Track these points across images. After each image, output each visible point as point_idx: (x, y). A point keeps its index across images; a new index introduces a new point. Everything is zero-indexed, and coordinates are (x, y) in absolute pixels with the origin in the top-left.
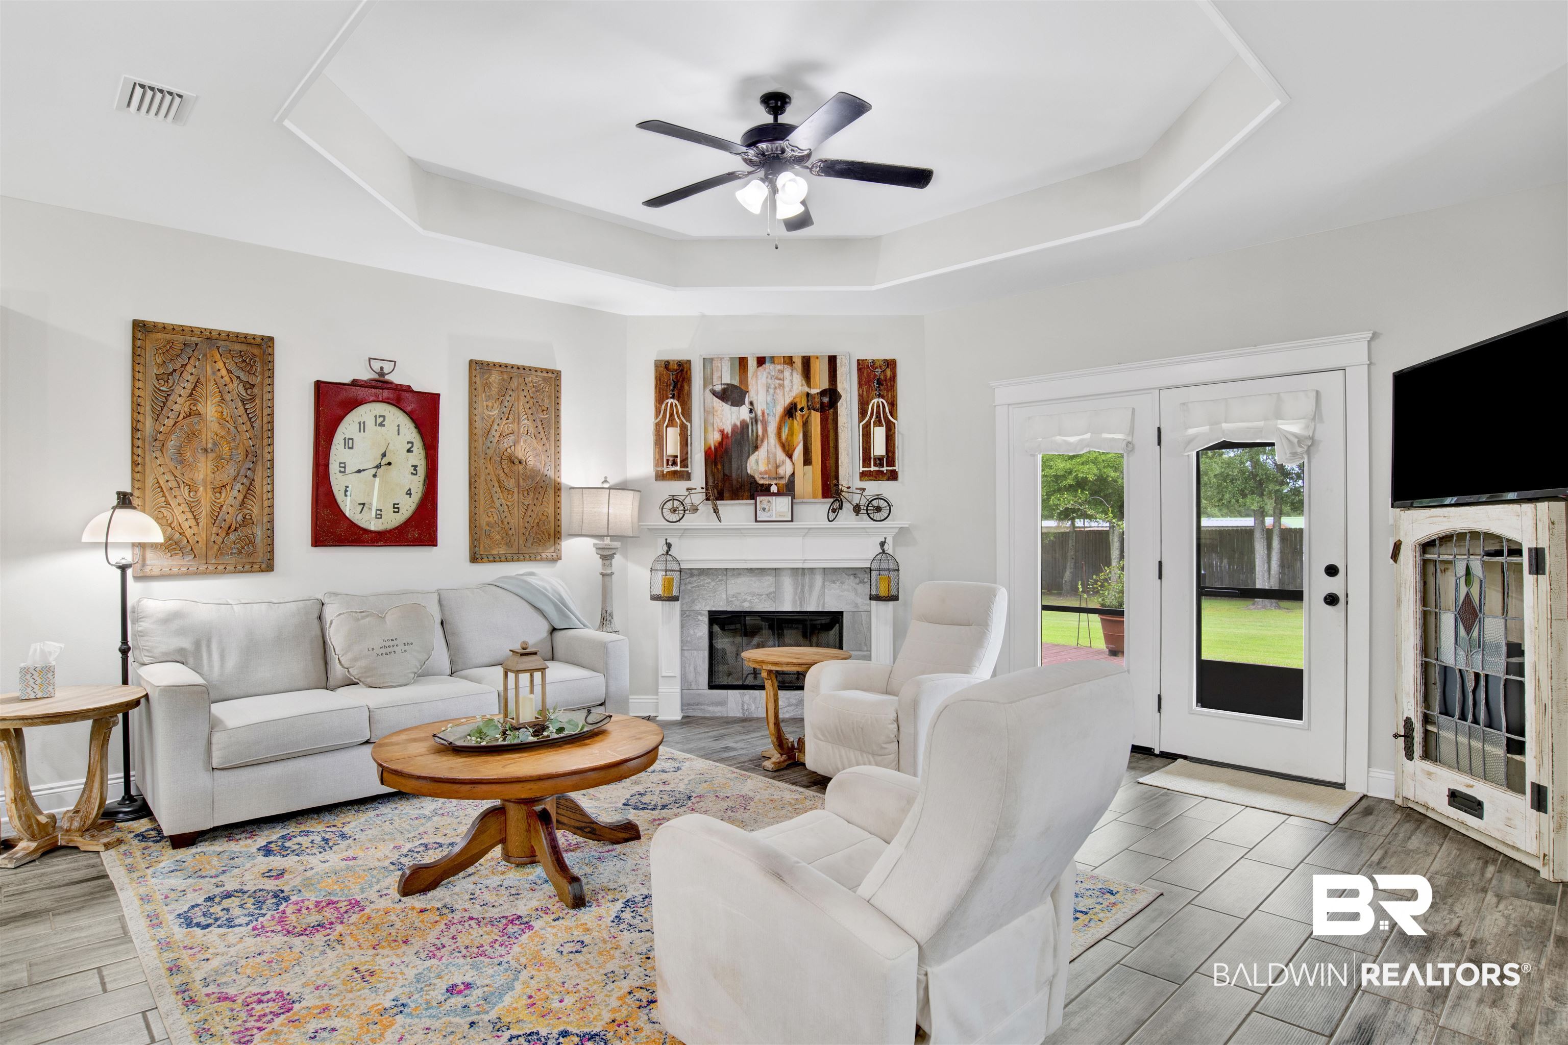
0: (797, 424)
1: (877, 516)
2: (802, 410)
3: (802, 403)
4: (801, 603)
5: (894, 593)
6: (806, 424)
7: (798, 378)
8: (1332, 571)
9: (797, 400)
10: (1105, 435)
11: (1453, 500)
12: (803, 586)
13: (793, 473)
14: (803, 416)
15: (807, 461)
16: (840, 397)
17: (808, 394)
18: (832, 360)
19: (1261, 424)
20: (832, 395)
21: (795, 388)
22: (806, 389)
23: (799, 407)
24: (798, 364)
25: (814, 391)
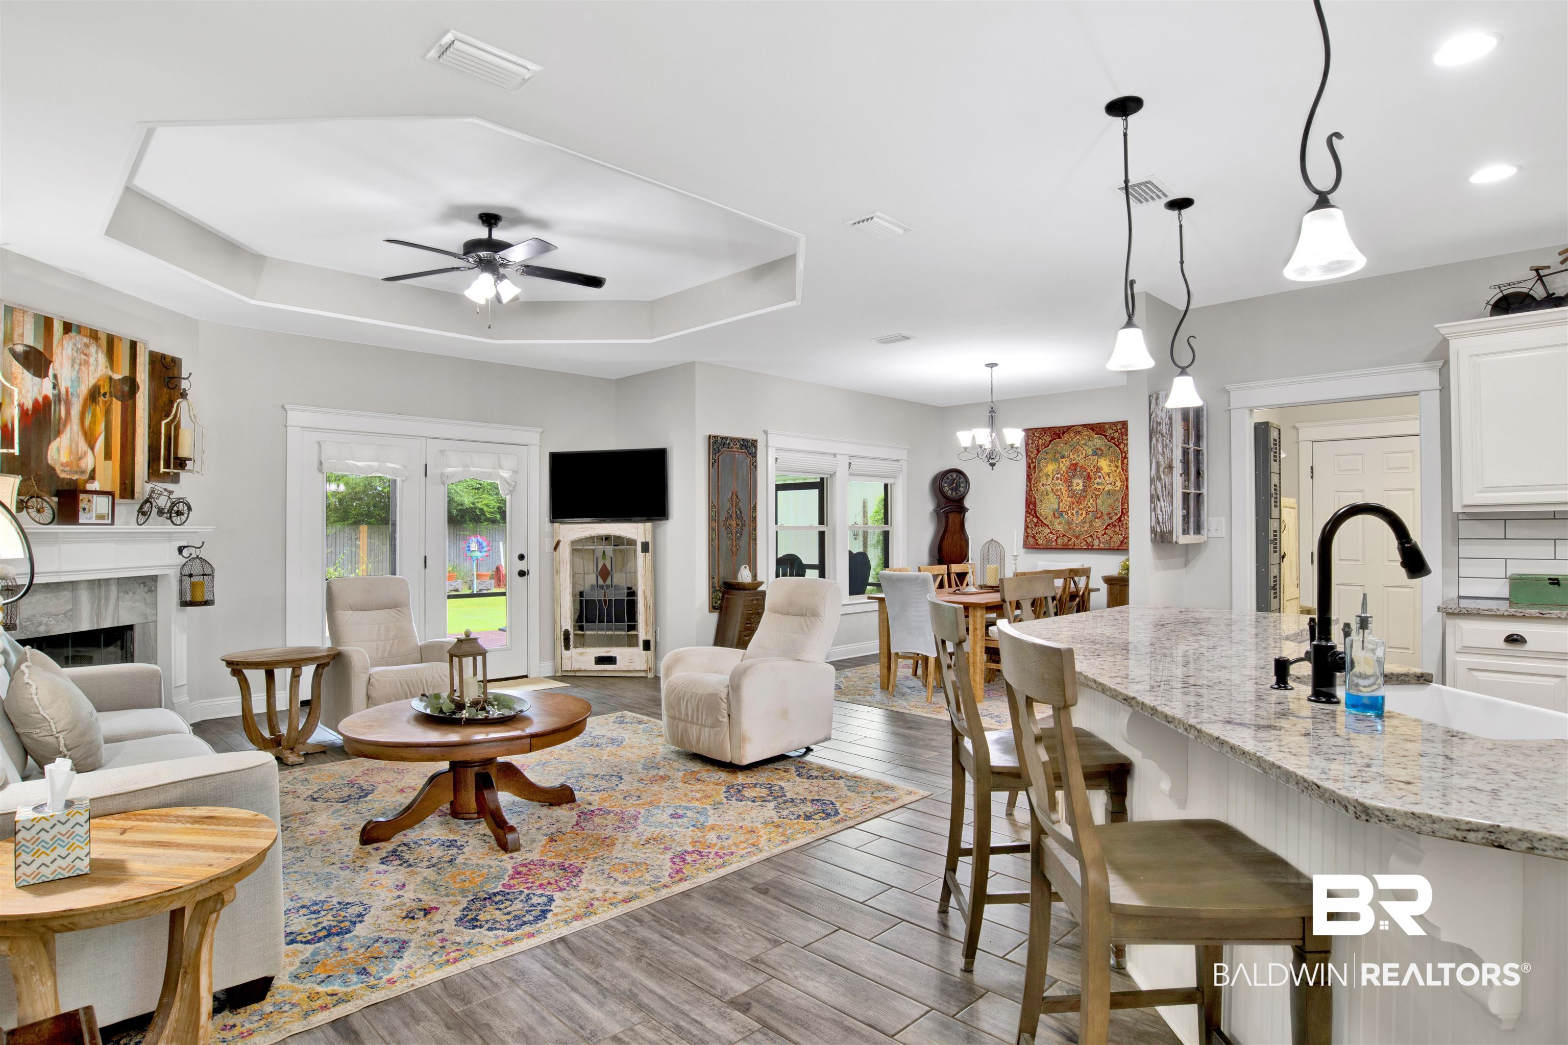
0: (99, 410)
1: (177, 520)
2: (104, 395)
3: (105, 389)
4: (98, 619)
5: (208, 597)
6: (108, 412)
7: (102, 358)
8: (521, 557)
9: (101, 383)
10: (389, 465)
11: (589, 520)
12: (99, 600)
13: (95, 468)
14: (105, 402)
15: (108, 456)
16: (139, 388)
17: (111, 379)
18: (133, 345)
19: (491, 470)
20: (131, 383)
21: (100, 368)
22: (110, 373)
23: (102, 391)
24: (104, 342)
25: (117, 377)
